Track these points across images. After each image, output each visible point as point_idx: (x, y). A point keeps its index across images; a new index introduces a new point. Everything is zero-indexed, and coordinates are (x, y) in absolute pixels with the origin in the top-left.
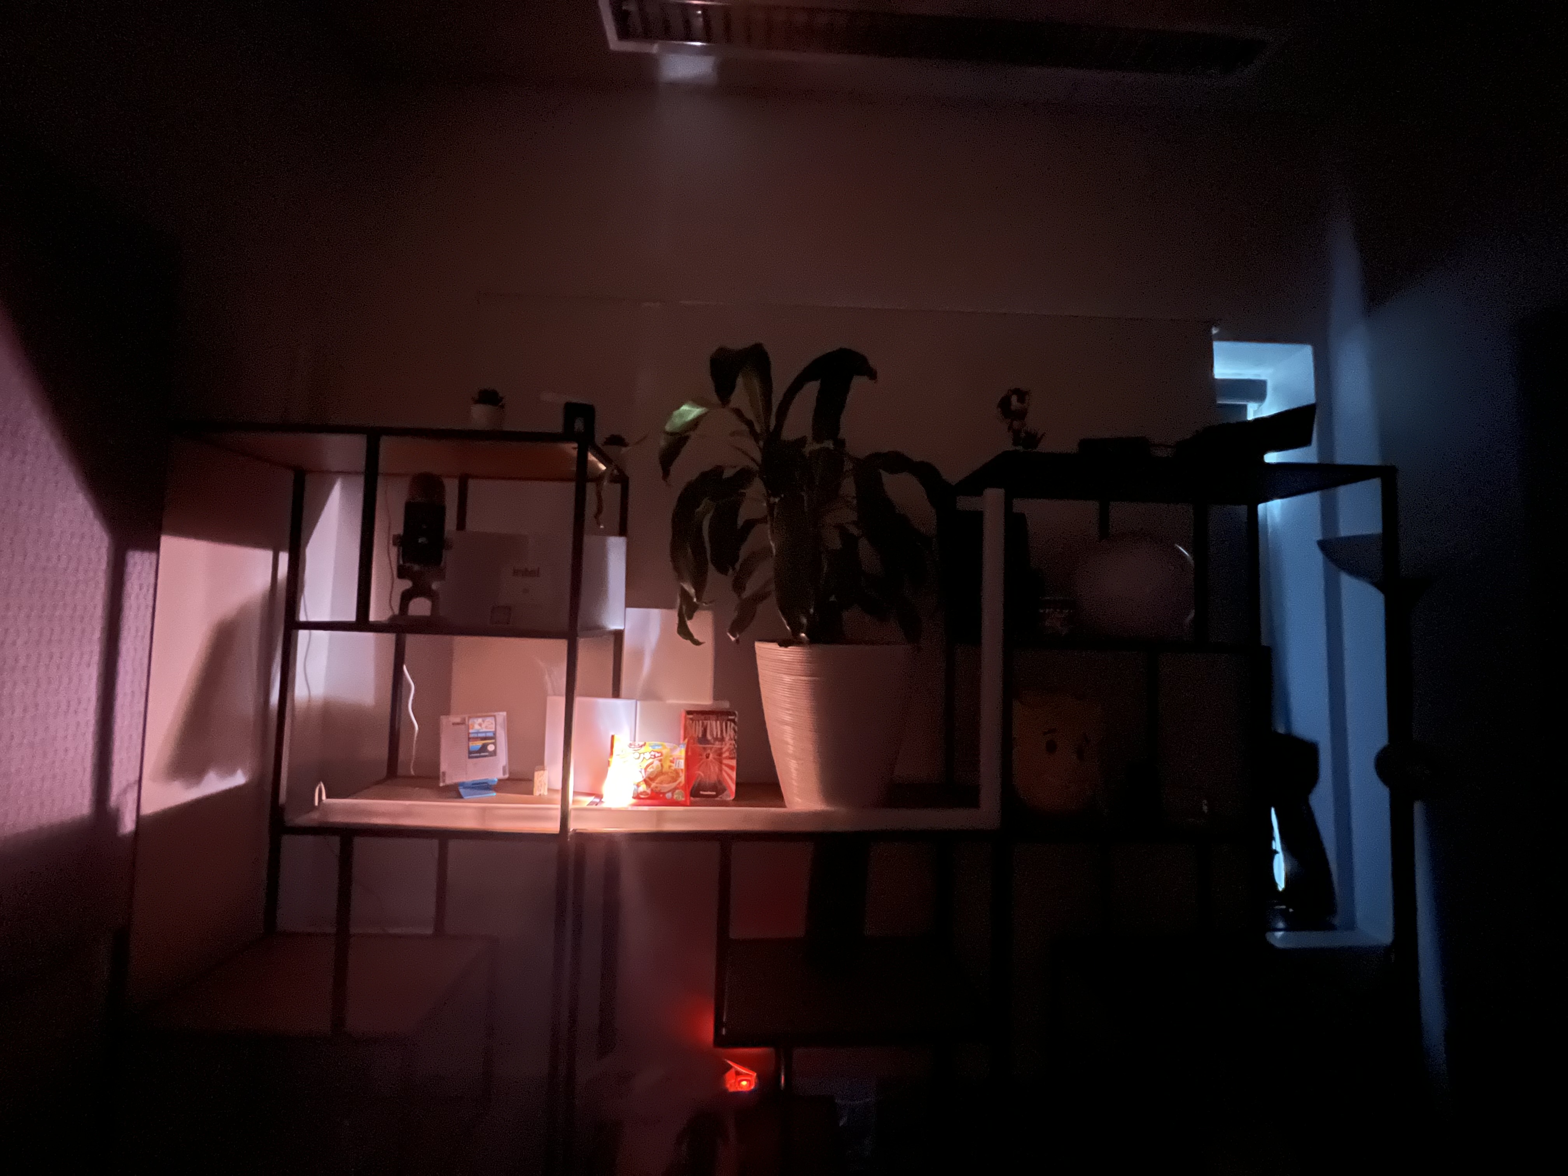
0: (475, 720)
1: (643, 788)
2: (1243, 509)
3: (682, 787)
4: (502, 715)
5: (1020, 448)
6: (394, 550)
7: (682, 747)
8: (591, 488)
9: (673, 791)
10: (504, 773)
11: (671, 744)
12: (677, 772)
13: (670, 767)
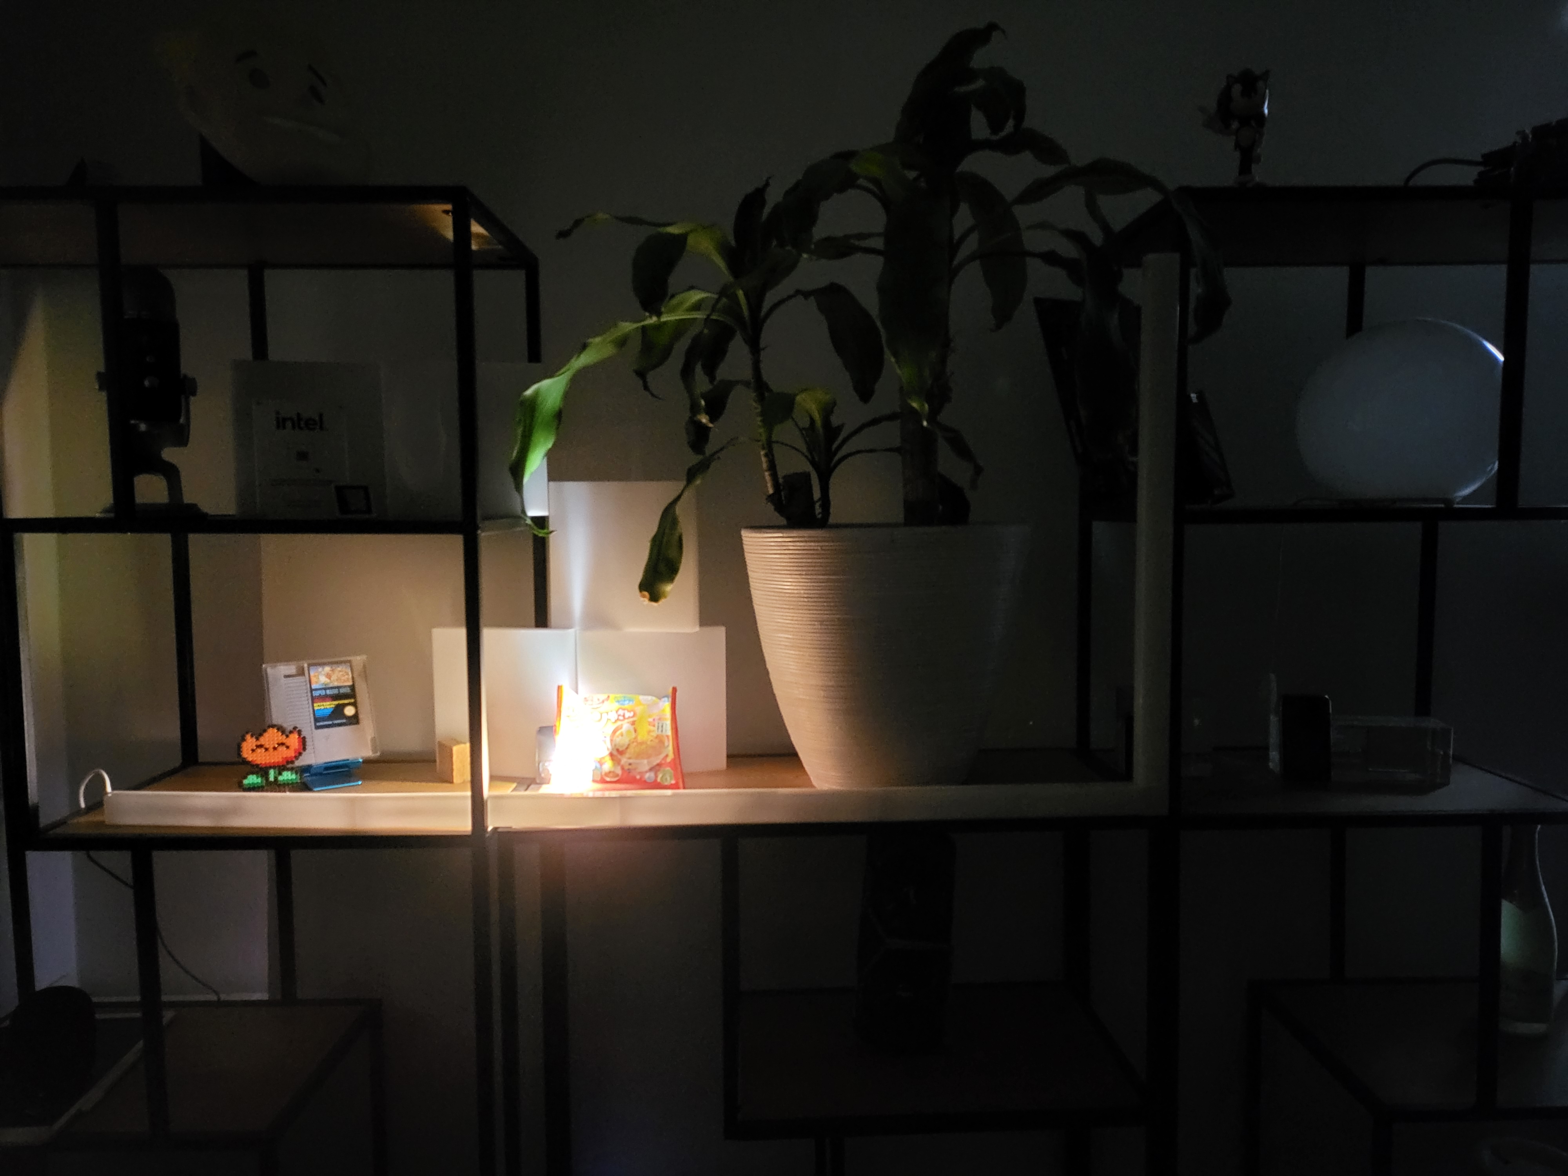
0: (320, 669)
4: (359, 659)
7: (664, 701)
9: (656, 768)
10: (374, 750)
11: (650, 698)
12: (659, 740)
13: (648, 733)
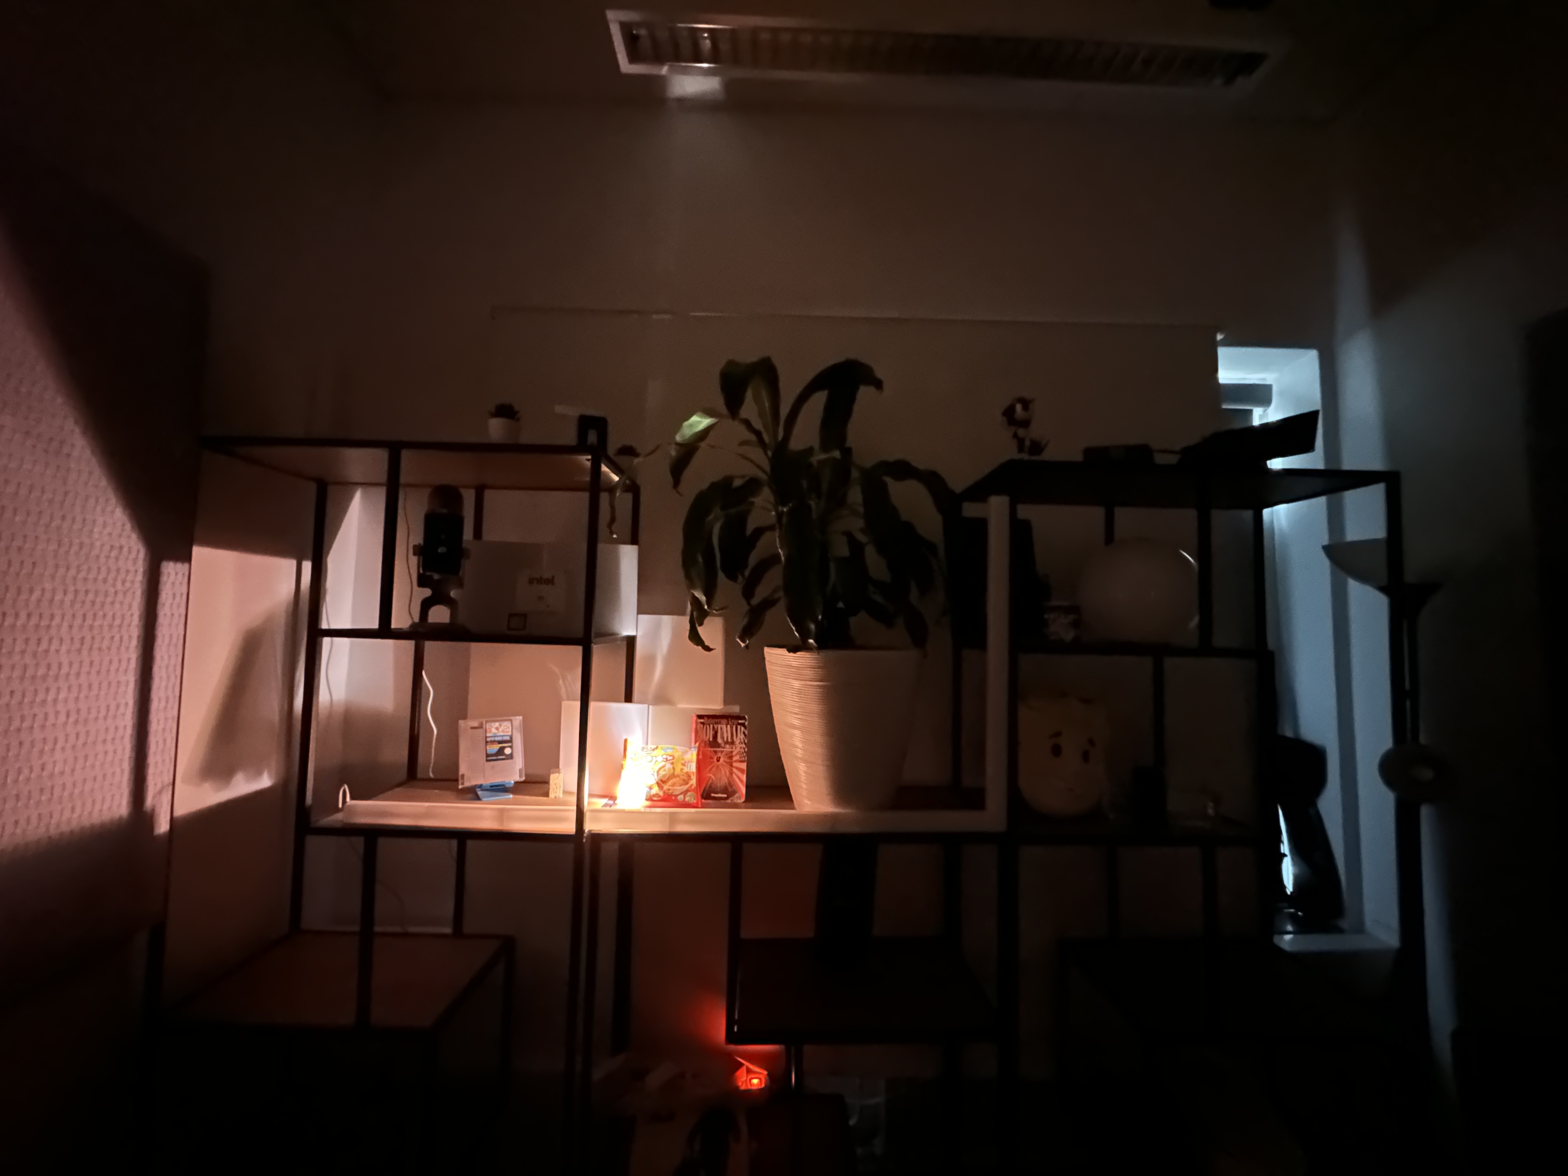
0: (493, 725)
1: (655, 790)
2: (1248, 515)
3: (694, 789)
4: (518, 720)
5: (1025, 456)
6: (414, 560)
7: (693, 751)
8: (604, 498)
9: (685, 793)
10: (521, 776)
11: (683, 748)
12: (689, 776)
13: (682, 770)
